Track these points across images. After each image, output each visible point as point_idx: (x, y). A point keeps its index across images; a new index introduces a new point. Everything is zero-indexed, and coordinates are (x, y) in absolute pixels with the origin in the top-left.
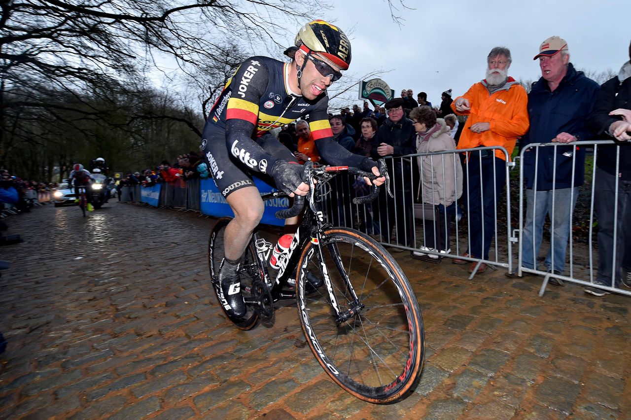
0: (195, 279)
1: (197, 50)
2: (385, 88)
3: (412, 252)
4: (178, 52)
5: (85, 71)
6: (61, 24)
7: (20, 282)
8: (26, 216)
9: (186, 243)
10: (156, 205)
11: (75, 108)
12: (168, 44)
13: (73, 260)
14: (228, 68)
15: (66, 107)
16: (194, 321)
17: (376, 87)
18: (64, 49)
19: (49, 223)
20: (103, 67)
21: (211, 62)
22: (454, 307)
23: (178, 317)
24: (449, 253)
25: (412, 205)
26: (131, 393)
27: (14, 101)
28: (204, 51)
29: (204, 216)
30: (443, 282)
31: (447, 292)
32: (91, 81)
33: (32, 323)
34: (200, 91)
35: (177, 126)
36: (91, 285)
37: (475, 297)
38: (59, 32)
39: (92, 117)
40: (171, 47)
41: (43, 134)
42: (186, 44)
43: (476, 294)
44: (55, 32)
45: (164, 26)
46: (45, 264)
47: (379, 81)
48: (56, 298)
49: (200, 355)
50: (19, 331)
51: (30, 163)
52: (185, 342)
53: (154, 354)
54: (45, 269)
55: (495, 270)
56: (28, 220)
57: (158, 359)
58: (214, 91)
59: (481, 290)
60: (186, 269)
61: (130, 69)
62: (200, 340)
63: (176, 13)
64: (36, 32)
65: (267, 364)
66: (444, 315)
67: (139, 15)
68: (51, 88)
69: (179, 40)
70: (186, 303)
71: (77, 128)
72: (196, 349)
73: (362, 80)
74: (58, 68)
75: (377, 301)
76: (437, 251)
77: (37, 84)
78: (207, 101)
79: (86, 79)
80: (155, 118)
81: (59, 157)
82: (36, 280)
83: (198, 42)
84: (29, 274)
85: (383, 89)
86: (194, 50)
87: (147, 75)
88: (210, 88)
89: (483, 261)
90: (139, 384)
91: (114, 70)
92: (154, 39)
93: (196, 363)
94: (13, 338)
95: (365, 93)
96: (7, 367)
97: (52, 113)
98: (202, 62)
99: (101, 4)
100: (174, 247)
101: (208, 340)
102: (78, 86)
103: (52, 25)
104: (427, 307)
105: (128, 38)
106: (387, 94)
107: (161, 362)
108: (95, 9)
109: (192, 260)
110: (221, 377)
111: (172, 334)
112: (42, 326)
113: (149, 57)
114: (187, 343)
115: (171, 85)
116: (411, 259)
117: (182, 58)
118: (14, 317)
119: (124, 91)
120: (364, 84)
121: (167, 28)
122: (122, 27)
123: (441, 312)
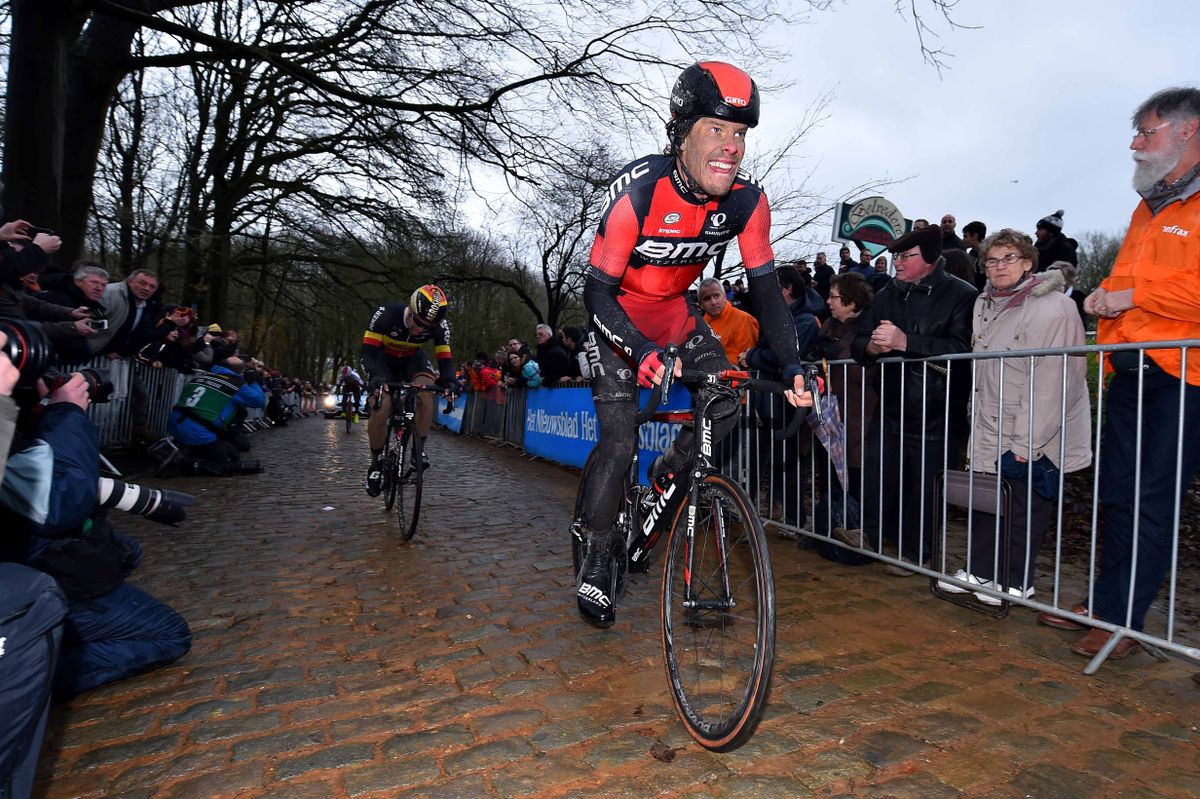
0: (493, 572)
1: (539, 159)
2: (892, 217)
3: (934, 580)
4: (510, 163)
5: (373, 204)
6: (347, 130)
7: (242, 537)
8: (280, 431)
9: (489, 502)
10: (458, 431)
11: (360, 264)
12: (495, 150)
13: (320, 511)
14: (589, 188)
15: (348, 262)
16: (474, 657)
17: (871, 214)
18: (349, 168)
19: (304, 445)
20: (400, 196)
21: (561, 180)
22: (1043, 741)
23: (450, 642)
24: (1031, 597)
25: (943, 473)
26: (342, 781)
27: (280, 252)
28: (550, 159)
29: (529, 455)
30: (1012, 666)
31: (1022, 695)
32: (381, 220)
33: (240, 610)
34: (540, 232)
35: (502, 295)
36: (335, 557)
37: (1104, 723)
38: (345, 142)
39: (381, 278)
40: (499, 155)
41: (315, 305)
42: (522, 148)
43: (1106, 716)
44: (338, 142)
45: (491, 118)
46: (282, 512)
47: (879, 202)
48: (283, 572)
49: (472, 730)
50: (219, 621)
51: (297, 350)
52: (452, 695)
53: (398, 708)
54: (280, 520)
55: (1162, 661)
56: (281, 438)
57: (401, 721)
58: (564, 231)
59: (1118, 707)
60: (481, 551)
61: (437, 198)
62: (478, 697)
63: (509, 94)
64: (314, 145)
65: (589, 784)
66: (1013, 757)
67: (452, 103)
68: (331, 234)
69: (512, 143)
70: (469, 617)
71: (359, 297)
72: (467, 716)
73: (841, 201)
74: (339, 199)
75: (842, 686)
76: (1000, 588)
77: (310, 226)
78: (550, 250)
79: (375, 215)
80: (469, 280)
81: (334, 342)
82: (264, 536)
83: (543, 143)
84: (257, 526)
85: (886, 218)
86: (535, 159)
87: (460, 207)
88: (557, 227)
89: (1127, 631)
90: (359, 766)
91: (415, 200)
92: (476, 144)
93: (462, 747)
94: (207, 631)
95: (847, 228)
96: (186, 682)
97: (328, 273)
98: (547, 180)
99: (403, 92)
100: (470, 508)
101: (492, 700)
102: (364, 229)
103: (333, 132)
104: (971, 726)
105: (438, 145)
106: (895, 229)
107: (403, 729)
108: (395, 99)
109: (496, 536)
110: (499, 790)
111: (434, 675)
112: (249, 618)
113: (464, 175)
114: (455, 700)
115: (496, 223)
116: (929, 597)
117: (514, 174)
118: (220, 594)
119: (428, 236)
120: (846, 208)
121: (494, 121)
122: (429, 126)
123: (1004, 747)
